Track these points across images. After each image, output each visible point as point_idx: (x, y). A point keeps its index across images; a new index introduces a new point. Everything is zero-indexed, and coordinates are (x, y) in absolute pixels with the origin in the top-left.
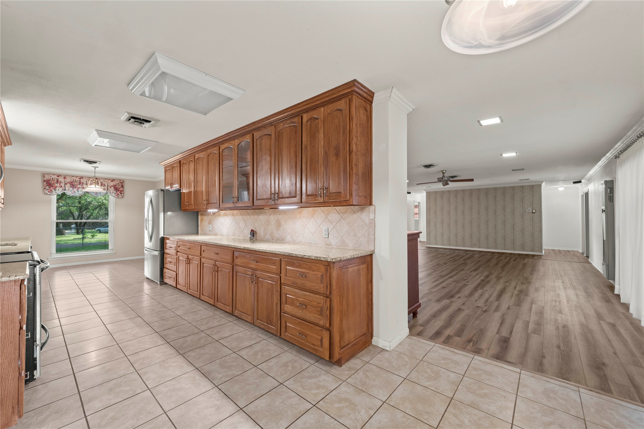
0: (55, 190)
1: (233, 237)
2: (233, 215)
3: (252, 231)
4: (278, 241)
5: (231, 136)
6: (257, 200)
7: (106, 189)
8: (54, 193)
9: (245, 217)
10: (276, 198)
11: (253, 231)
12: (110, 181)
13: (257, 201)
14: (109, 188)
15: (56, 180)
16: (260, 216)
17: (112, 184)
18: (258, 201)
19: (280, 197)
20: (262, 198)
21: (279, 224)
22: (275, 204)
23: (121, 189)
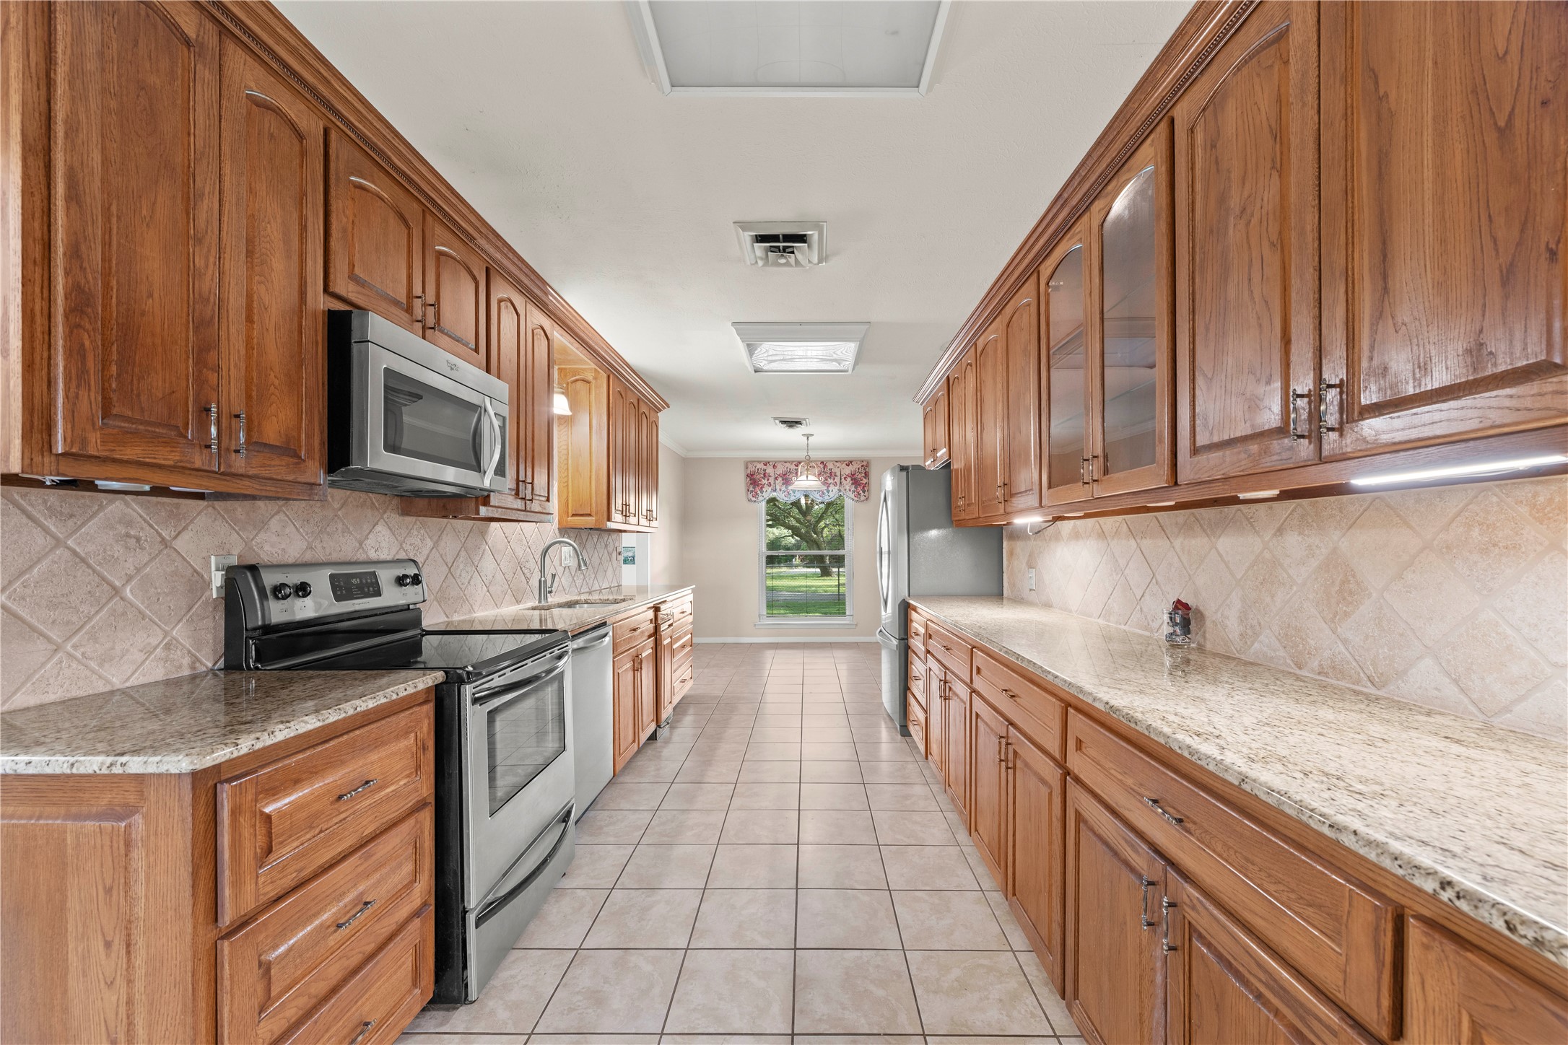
0: (762, 492)
1: (1101, 621)
2: (1102, 535)
3: (1180, 605)
4: (1333, 681)
5: (1074, 202)
6: (1195, 451)
7: (838, 484)
8: (761, 498)
9: (1147, 543)
10: (1332, 419)
11: (1186, 607)
12: (844, 465)
13: (1196, 459)
14: (843, 480)
15: (762, 472)
16: (1221, 539)
17: (848, 471)
18: (1202, 458)
19: (1363, 402)
20: (1226, 437)
21: (1345, 582)
22: (1321, 460)
23: (865, 481)
